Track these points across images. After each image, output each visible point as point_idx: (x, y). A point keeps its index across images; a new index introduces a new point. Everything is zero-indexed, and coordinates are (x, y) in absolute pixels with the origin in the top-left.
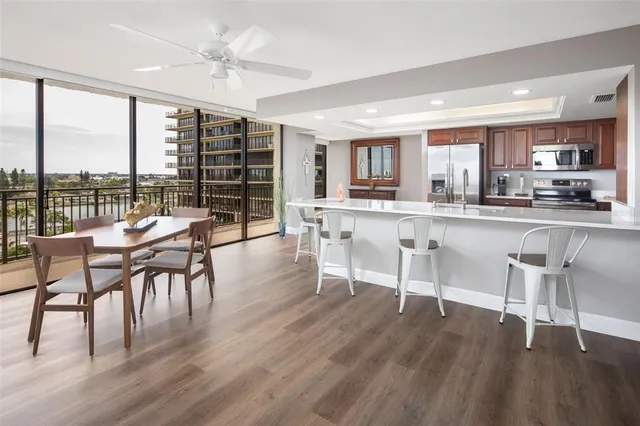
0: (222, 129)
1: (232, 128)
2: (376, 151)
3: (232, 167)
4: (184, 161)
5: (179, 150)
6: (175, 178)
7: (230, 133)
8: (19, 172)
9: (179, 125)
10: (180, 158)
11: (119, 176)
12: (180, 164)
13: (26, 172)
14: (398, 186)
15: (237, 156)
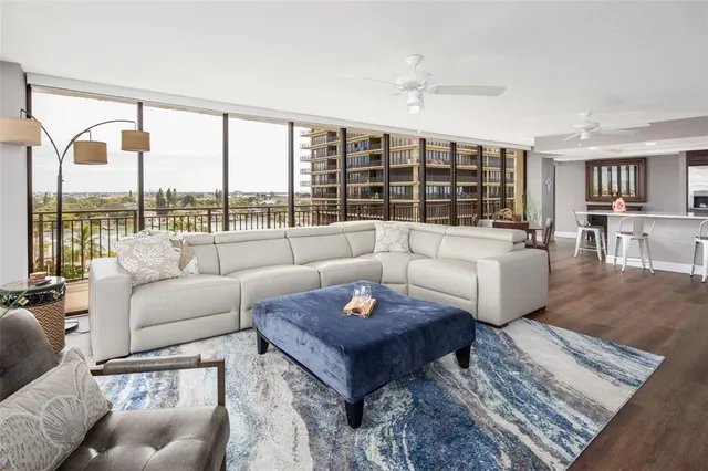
0: (356, 145)
1: (368, 145)
2: (604, 169)
3: (368, 184)
4: (318, 179)
5: (313, 170)
6: (308, 195)
7: (365, 149)
8: (172, 191)
9: (313, 143)
10: (314, 177)
11: (244, 194)
12: (314, 182)
13: (177, 191)
14: (645, 202)
15: (374, 173)
